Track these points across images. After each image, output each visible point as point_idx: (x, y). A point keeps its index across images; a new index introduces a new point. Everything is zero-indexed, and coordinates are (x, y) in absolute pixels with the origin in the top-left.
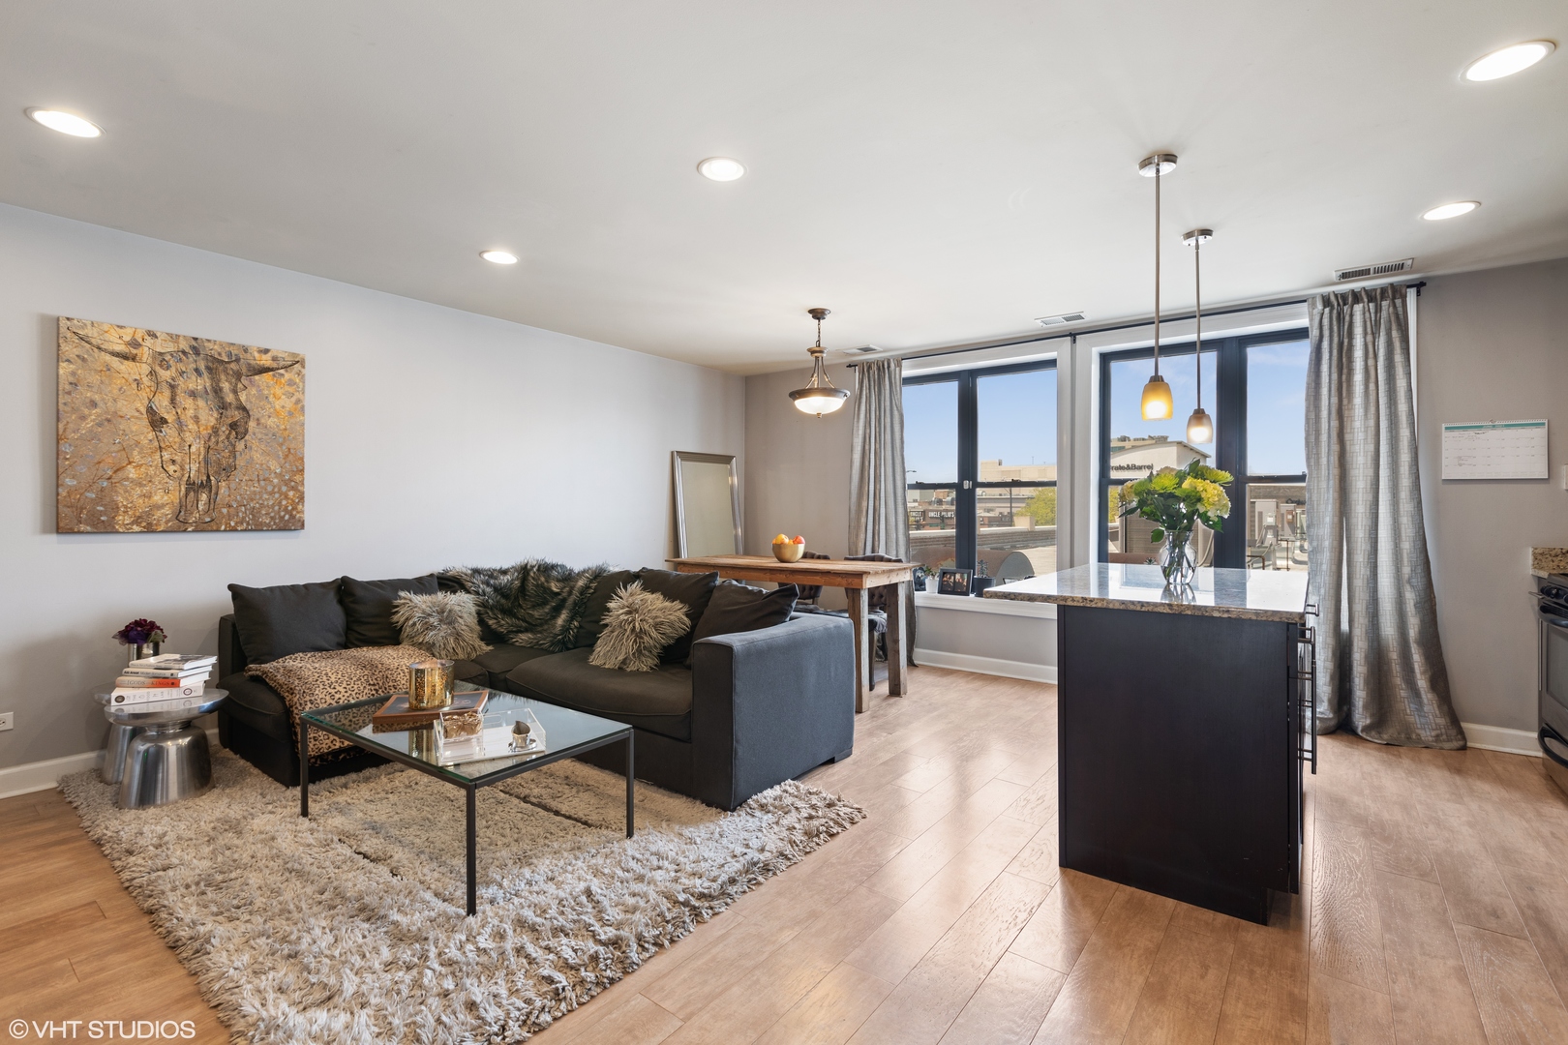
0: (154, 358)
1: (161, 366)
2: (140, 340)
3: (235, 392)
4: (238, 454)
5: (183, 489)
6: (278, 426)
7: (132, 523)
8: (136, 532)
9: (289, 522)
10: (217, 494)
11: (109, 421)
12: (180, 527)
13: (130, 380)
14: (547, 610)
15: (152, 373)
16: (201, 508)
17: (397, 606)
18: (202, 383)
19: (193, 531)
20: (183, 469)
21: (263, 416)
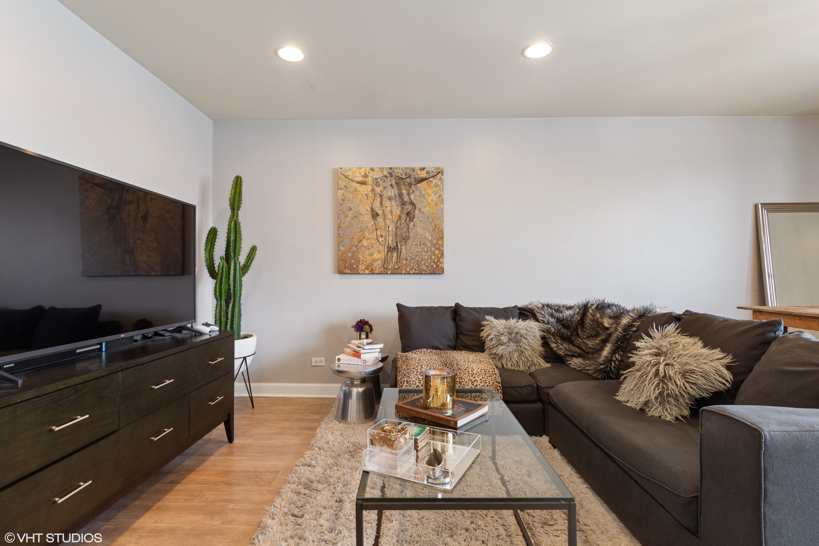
0: (373, 182)
1: (376, 185)
2: (368, 173)
3: (409, 195)
4: (410, 230)
5: (386, 251)
6: (430, 212)
7: (365, 269)
8: (367, 274)
9: (436, 270)
10: (401, 253)
11: (356, 217)
12: (384, 271)
13: (364, 195)
14: (597, 342)
15: (373, 190)
16: (394, 261)
17: (484, 326)
18: (392, 192)
19: (391, 274)
20: (386, 240)
21: (422, 207)
